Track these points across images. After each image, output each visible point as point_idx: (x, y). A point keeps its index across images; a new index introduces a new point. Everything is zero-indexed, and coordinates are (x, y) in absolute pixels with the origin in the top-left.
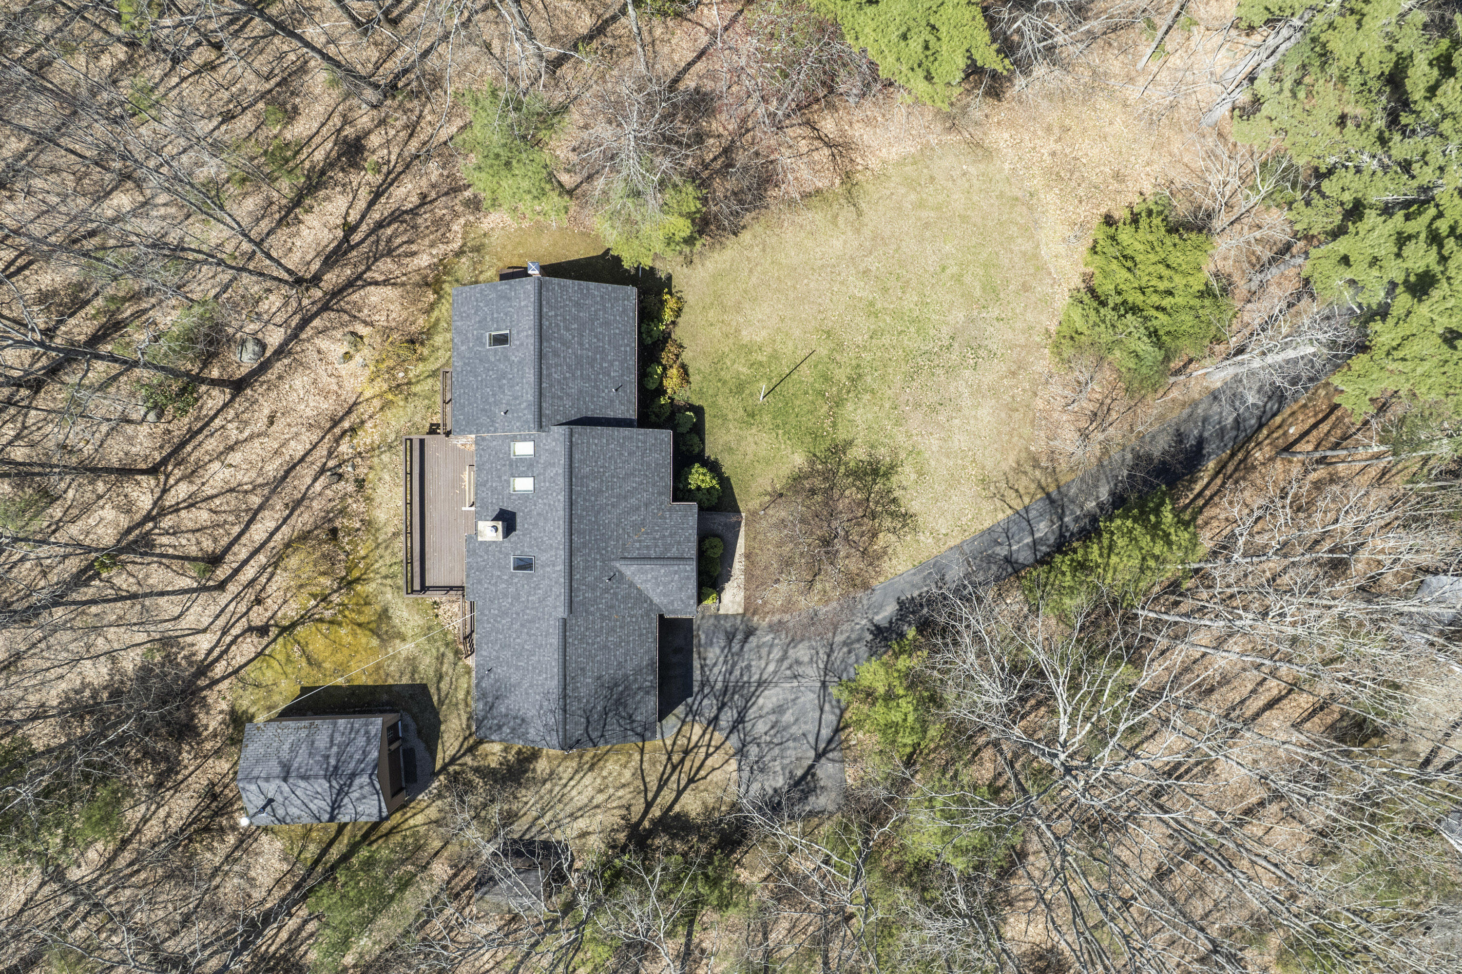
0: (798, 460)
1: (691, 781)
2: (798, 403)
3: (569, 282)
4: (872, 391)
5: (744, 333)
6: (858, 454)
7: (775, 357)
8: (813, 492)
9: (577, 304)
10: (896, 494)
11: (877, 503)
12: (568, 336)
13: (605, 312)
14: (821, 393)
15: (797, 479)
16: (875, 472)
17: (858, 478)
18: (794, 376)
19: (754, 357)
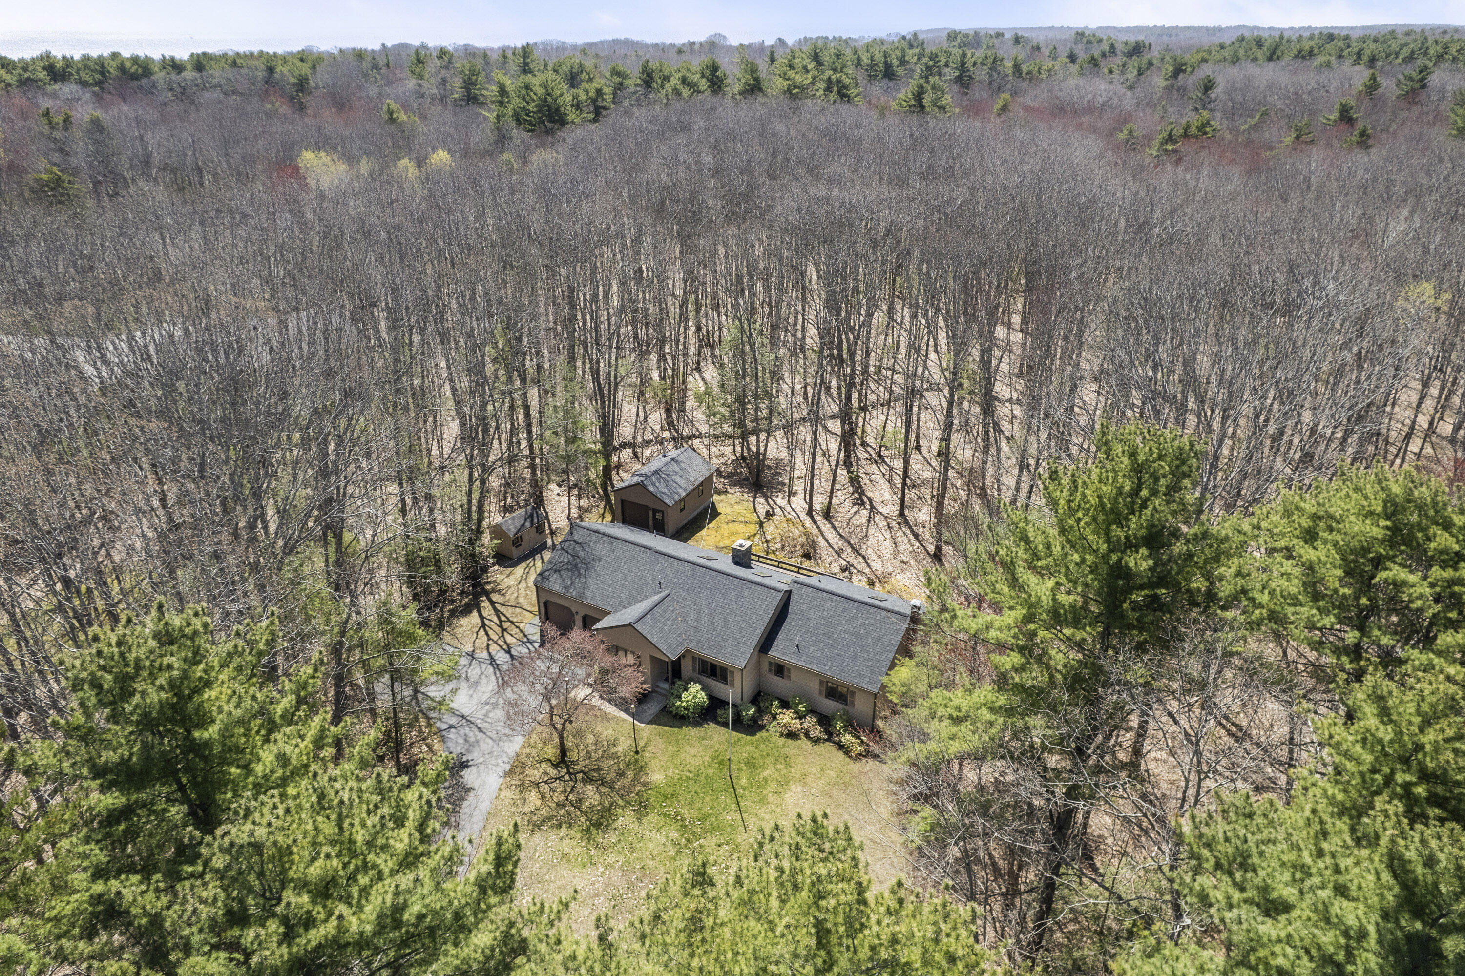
0: (656, 777)
1: (483, 626)
2: (708, 799)
3: (899, 638)
4: (674, 859)
5: (800, 789)
6: (625, 819)
7: (763, 801)
8: (621, 774)
9: (879, 639)
10: (564, 830)
11: (569, 814)
12: (856, 623)
13: (865, 659)
14: (704, 818)
15: (641, 769)
16: (597, 825)
17: (603, 809)
18: (734, 806)
19: (773, 785)
